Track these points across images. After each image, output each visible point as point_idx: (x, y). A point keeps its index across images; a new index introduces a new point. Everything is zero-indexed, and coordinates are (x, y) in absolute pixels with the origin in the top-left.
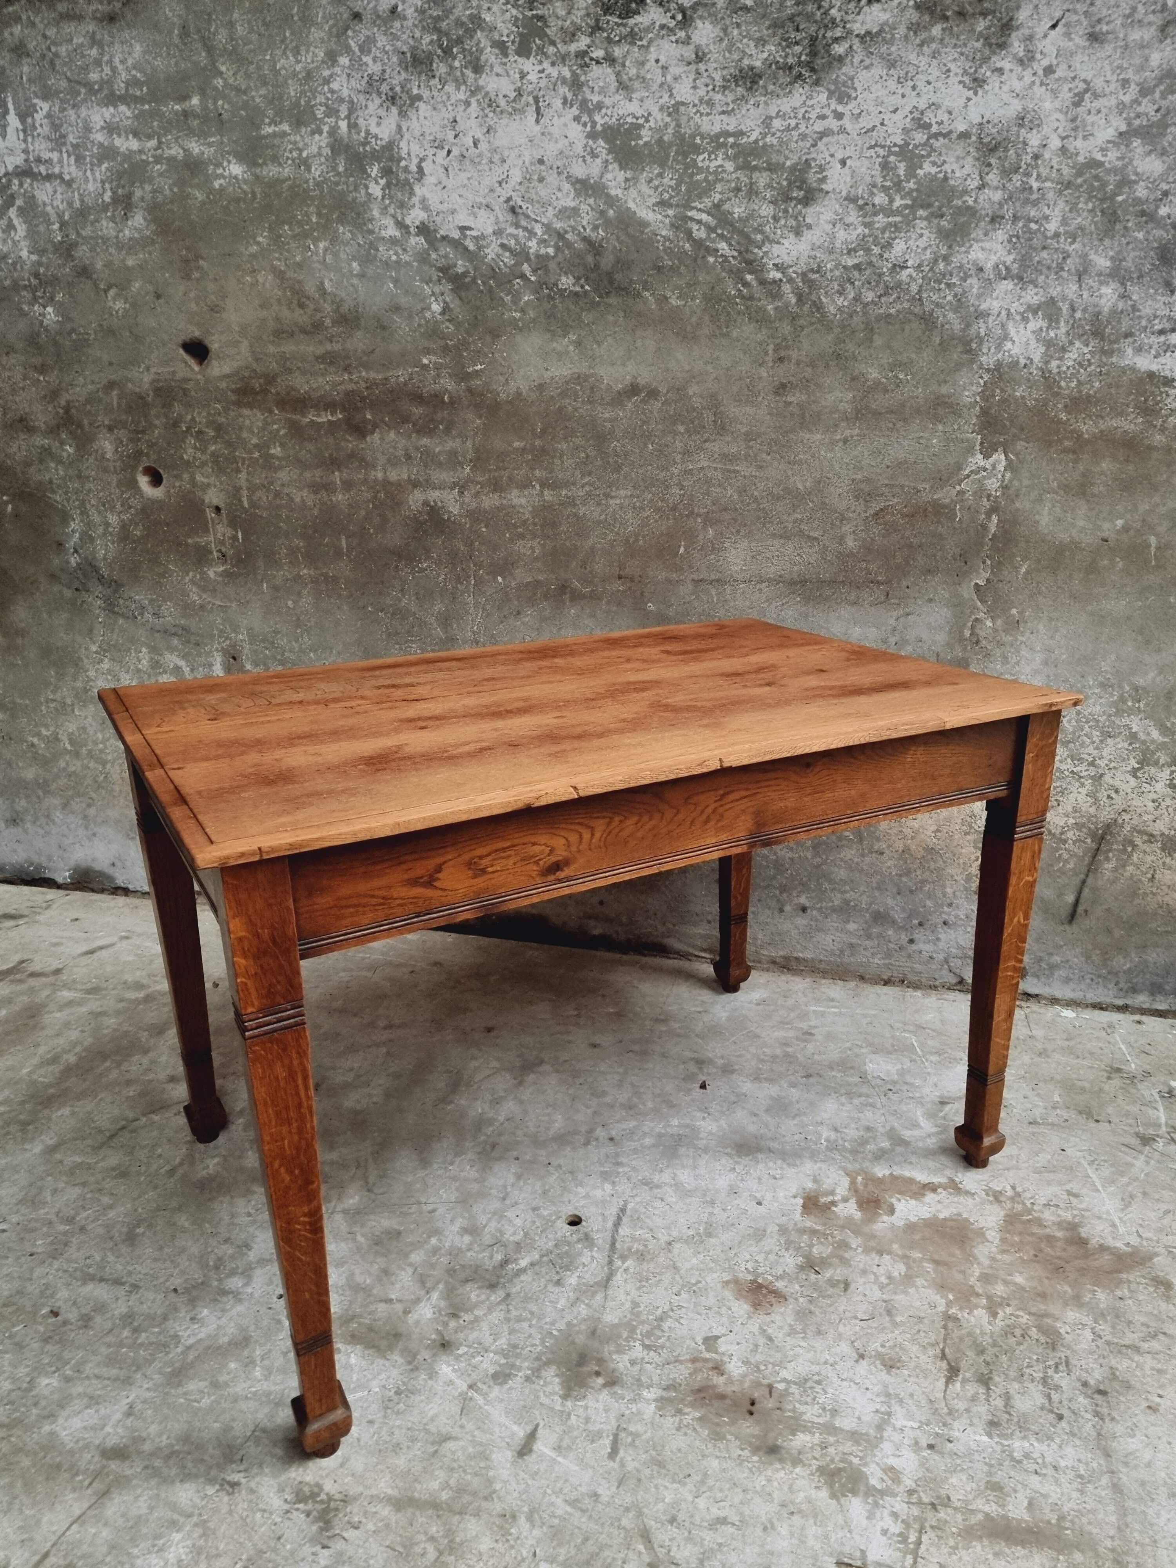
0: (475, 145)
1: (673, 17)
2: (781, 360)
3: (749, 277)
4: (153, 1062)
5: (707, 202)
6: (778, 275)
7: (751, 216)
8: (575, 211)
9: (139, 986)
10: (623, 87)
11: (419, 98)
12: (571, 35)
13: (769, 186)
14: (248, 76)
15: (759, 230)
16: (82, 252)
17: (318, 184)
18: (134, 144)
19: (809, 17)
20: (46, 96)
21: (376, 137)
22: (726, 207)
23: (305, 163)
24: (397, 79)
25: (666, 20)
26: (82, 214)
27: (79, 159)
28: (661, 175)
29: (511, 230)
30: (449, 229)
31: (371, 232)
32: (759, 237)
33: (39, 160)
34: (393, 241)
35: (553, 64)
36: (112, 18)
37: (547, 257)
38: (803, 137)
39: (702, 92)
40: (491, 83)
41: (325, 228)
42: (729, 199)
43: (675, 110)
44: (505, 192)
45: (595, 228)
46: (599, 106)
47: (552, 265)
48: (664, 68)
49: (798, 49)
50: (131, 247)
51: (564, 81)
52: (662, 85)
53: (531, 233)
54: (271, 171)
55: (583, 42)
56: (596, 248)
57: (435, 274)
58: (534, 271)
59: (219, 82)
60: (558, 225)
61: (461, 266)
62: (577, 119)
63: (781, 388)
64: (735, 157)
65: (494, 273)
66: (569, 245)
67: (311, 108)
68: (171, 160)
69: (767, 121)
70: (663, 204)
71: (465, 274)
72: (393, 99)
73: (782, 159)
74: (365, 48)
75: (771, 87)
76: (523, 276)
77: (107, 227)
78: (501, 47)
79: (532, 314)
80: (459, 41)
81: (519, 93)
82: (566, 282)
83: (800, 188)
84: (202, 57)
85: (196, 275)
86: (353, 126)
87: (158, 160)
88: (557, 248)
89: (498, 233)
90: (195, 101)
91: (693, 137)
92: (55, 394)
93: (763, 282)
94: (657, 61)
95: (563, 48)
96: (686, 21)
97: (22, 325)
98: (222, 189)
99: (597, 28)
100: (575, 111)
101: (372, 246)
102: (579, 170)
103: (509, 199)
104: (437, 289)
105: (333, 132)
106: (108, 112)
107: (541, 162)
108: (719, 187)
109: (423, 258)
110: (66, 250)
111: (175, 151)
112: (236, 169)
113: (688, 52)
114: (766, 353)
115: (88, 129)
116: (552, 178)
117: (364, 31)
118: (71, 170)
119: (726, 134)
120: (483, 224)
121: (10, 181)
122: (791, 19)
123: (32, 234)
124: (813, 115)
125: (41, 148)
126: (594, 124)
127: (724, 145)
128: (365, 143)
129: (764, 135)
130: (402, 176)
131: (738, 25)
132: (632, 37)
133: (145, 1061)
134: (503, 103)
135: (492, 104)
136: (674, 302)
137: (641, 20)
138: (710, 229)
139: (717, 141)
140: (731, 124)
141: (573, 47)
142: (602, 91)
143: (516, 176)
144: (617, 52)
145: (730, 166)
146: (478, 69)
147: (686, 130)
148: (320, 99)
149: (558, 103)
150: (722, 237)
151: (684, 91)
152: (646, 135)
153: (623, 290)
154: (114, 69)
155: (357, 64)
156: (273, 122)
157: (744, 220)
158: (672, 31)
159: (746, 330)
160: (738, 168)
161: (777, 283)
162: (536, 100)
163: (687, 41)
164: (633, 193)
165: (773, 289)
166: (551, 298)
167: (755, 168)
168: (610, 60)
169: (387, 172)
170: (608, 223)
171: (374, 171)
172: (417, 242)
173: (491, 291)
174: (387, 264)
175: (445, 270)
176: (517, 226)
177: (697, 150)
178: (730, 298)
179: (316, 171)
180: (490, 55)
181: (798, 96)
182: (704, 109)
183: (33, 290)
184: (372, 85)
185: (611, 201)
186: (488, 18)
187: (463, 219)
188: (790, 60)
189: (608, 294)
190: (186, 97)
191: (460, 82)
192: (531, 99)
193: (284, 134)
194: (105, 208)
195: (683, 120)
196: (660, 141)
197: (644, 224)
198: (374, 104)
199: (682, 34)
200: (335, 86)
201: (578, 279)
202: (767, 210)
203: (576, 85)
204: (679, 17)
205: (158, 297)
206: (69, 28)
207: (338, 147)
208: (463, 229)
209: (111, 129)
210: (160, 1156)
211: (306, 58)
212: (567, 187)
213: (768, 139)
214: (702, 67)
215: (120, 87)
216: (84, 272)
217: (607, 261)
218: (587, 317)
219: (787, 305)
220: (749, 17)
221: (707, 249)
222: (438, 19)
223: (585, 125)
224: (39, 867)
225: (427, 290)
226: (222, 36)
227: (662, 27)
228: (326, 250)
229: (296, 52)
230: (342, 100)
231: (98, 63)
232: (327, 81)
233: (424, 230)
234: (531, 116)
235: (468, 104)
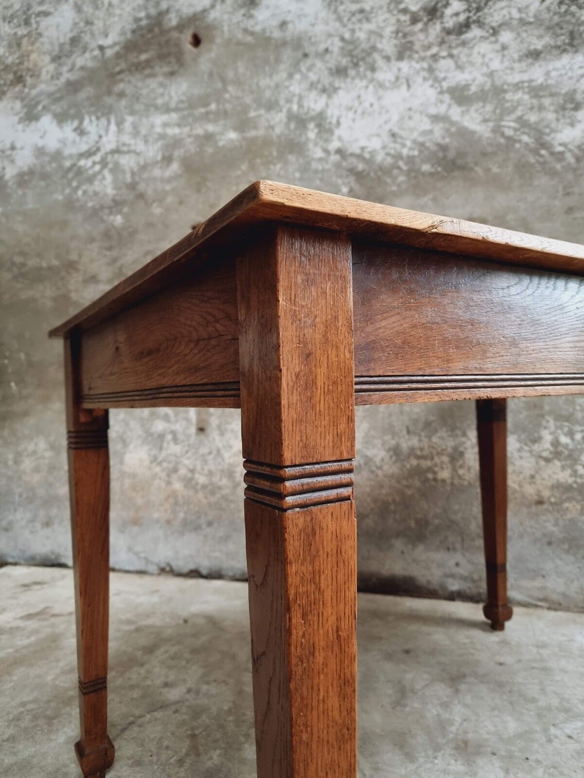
0: (371, 105)
1: (488, 32)
2: (568, 194)
3: (543, 152)
4: (148, 672)
5: (513, 116)
6: (561, 149)
7: (542, 120)
8: (431, 132)
9: (129, 622)
10: (460, 67)
11: (339, 88)
12: (429, 47)
13: (552, 104)
14: (243, 91)
15: (548, 126)
16: (142, 187)
17: (279, 137)
18: (176, 131)
19: (568, 22)
20: (132, 113)
21: (313, 110)
22: (526, 117)
23: (273, 128)
24: (326, 80)
25: (484, 33)
26: (144, 168)
27: (146, 142)
28: (484, 107)
29: (392, 145)
30: (355, 149)
31: (308, 156)
32: (547, 130)
33: (124, 145)
34: (321, 160)
35: (417, 62)
36: (172, 74)
37: (413, 157)
38: (571, 78)
39: (506, 64)
40: (380, 76)
41: (281, 157)
42: (527, 114)
43: (491, 74)
44: (387, 127)
45: (444, 138)
46: (445, 79)
47: (417, 160)
48: (484, 56)
49: (563, 38)
50: (169, 180)
51: (423, 69)
52: (482, 64)
53: (404, 145)
54: (252, 133)
55: (434, 50)
56: (443, 148)
57: (344, 173)
58: (406, 164)
59: (227, 96)
60: (421, 139)
61: (361, 167)
62: (432, 86)
63: (570, 210)
64: (529, 93)
65: (381, 168)
66: (427, 148)
67: (277, 102)
68: (197, 137)
69: (548, 73)
70: (485, 121)
71: (364, 171)
72: (324, 90)
73: (558, 90)
74: (309, 69)
75: (548, 57)
76: (399, 168)
77: (157, 172)
78: (387, 59)
79: (404, 186)
80: (363, 59)
81: (397, 78)
82: (426, 168)
83: (572, 103)
84: (219, 85)
85: (204, 190)
86: (301, 106)
87: (189, 136)
88: (420, 152)
89: (384, 147)
90: (213, 106)
91: (502, 86)
92: (114, 260)
93: (552, 154)
94: (479, 53)
95: (422, 54)
96: (495, 32)
97: (102, 227)
98: (223, 146)
99: (442, 42)
100: (430, 82)
101: (309, 163)
102: (433, 111)
103: (390, 131)
104: (346, 181)
105: (289, 111)
106: (165, 118)
107: (410, 109)
108: (520, 108)
109: (338, 166)
110: (132, 186)
111: (199, 131)
112: (232, 135)
113: (498, 47)
114: (557, 191)
115: (152, 126)
116: (417, 117)
117: (309, 62)
118: (140, 146)
119: (523, 82)
120: (375, 144)
121: (106, 157)
122: (558, 24)
123: (115, 181)
124: (576, 67)
125: (126, 138)
126: (442, 87)
127: (522, 88)
128: (307, 113)
129: (546, 80)
130: (327, 126)
131: (526, 31)
132: (464, 44)
133: (142, 671)
134: (388, 84)
135: (381, 85)
136: (495, 170)
137: (469, 35)
138: (515, 130)
139: (517, 87)
140: (525, 77)
141: (429, 53)
142: (447, 71)
143: (395, 118)
144: (455, 52)
145: (526, 97)
146: (373, 69)
147: (498, 83)
148: (283, 96)
149: (420, 80)
150: (524, 133)
151: (496, 65)
152: (473, 89)
153: (463, 168)
154: (171, 97)
155: (305, 77)
156: (256, 110)
157: (537, 123)
158: (487, 38)
159: (543, 181)
160: (532, 97)
161: (562, 153)
162: (407, 81)
163: (496, 42)
164: (467, 117)
165: (560, 156)
166: (416, 177)
167: (542, 97)
168: (451, 56)
169: (319, 126)
170: (451, 135)
171: (311, 125)
172: (335, 158)
173: (379, 178)
174: (316, 171)
175: (352, 171)
176: (395, 142)
177: (505, 91)
178: (532, 165)
179: (278, 130)
180: (380, 63)
181: (566, 59)
182: (508, 71)
183: (110, 208)
184: (312, 86)
185: (453, 123)
186: (379, 46)
187: (363, 142)
188: (559, 43)
189: (452, 171)
190: (207, 105)
191: (362, 78)
192: (404, 81)
193: (260, 116)
194: (157, 162)
195: (496, 79)
196: (482, 91)
197: (473, 133)
198: (313, 95)
199: (493, 39)
200: (292, 89)
201: (433, 166)
202: (551, 116)
203: (431, 70)
204: (491, 31)
205: (181, 203)
206: (150, 81)
207: (291, 117)
208: (363, 149)
209: (165, 125)
210: (167, 747)
211: (276, 78)
212: (426, 120)
213: (549, 82)
214: (506, 52)
215: (173, 104)
216: (141, 196)
217: (451, 154)
218: (439, 185)
219: (569, 164)
220: (533, 26)
221: (515, 141)
222: (351, 51)
223: (436, 88)
224: (58, 556)
225: (340, 181)
226: (231, 74)
227: (482, 37)
228: (281, 169)
229: (271, 76)
230: (294, 95)
231: (162, 95)
232: (287, 87)
233: (339, 151)
234: (404, 87)
235: (367, 87)
